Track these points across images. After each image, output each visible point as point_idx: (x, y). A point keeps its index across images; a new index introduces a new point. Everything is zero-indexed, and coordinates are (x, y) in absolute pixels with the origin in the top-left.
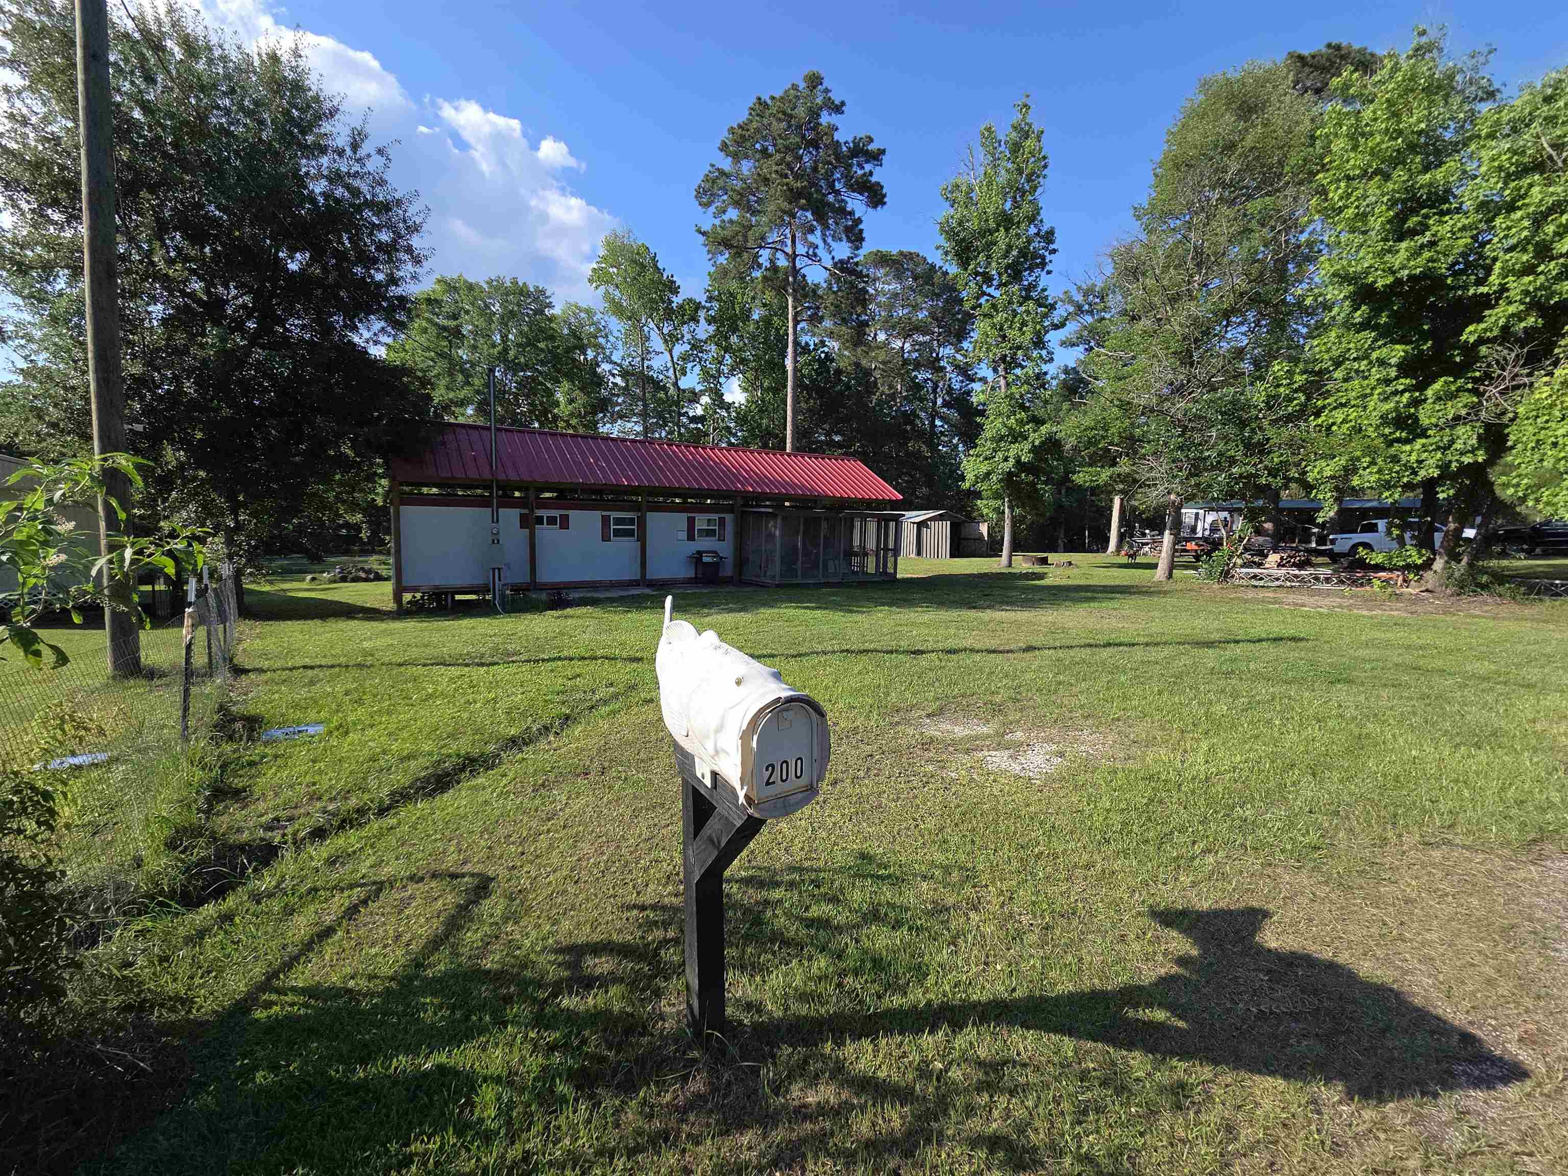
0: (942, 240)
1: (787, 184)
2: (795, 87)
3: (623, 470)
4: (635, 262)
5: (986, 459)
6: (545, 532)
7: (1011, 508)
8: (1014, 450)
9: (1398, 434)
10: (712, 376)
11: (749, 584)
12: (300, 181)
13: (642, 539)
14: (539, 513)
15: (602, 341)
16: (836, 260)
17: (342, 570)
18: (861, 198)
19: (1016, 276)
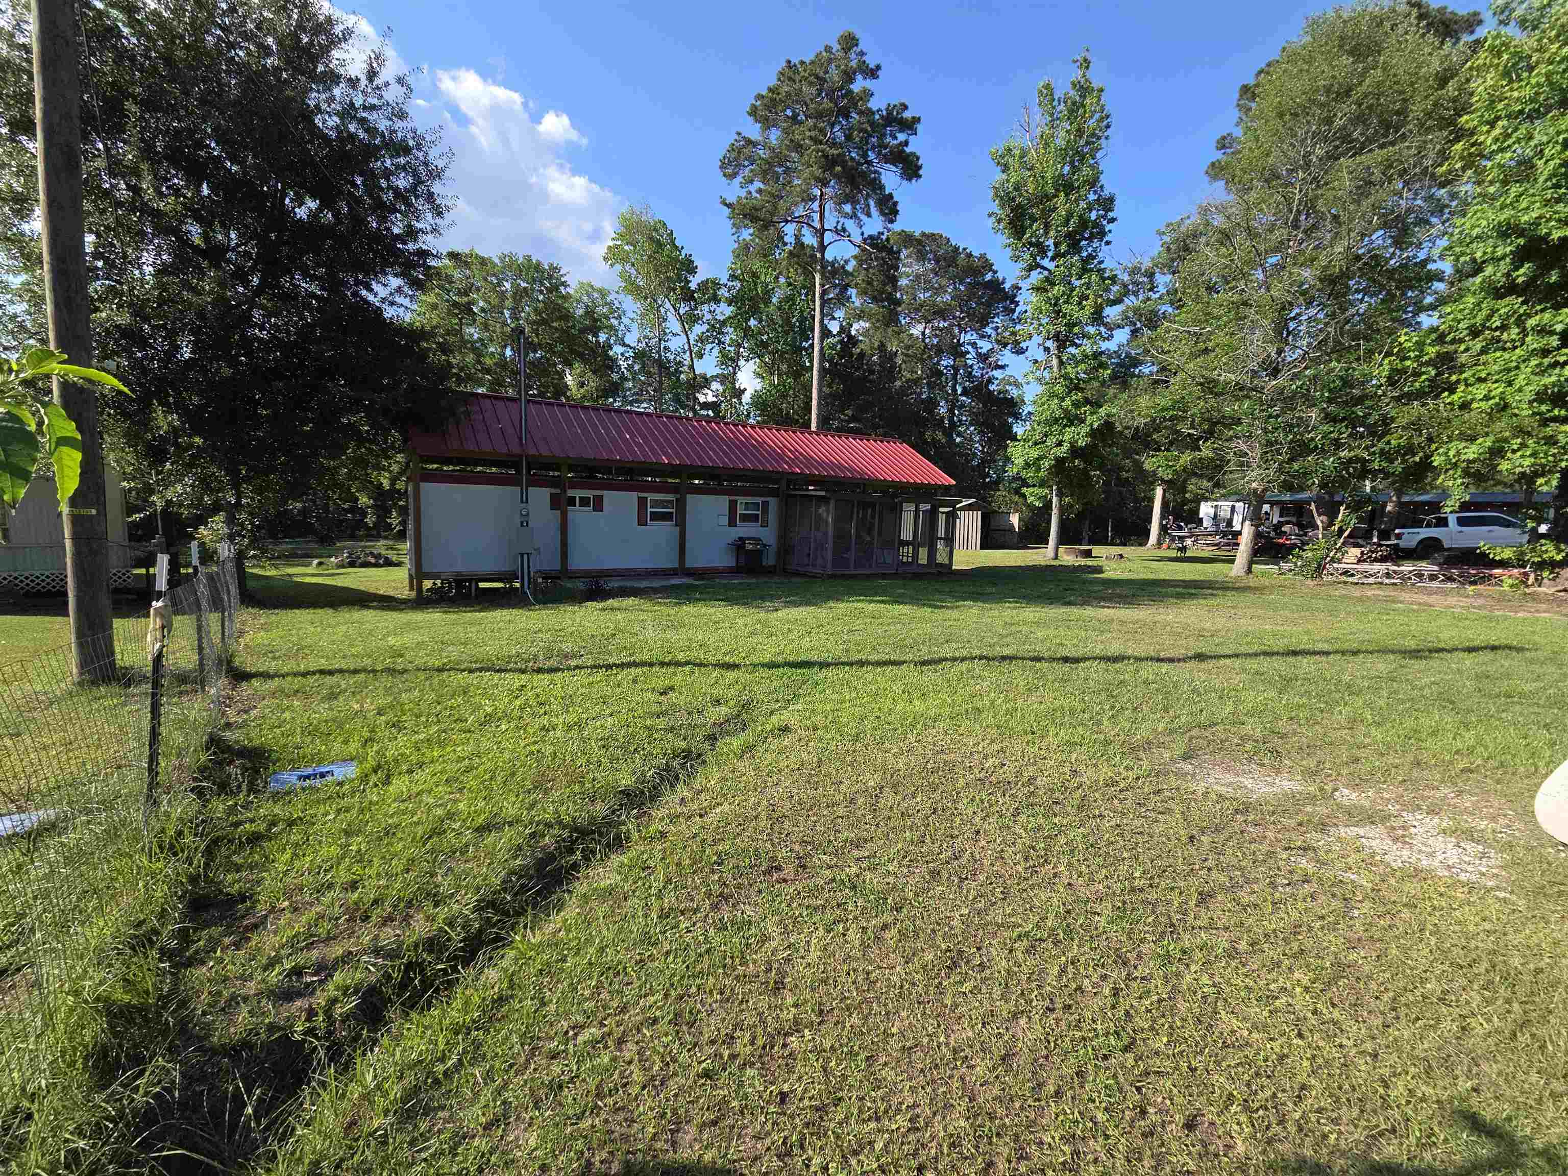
0: (995, 207)
1: (822, 151)
2: (828, 49)
3: (662, 448)
4: (651, 238)
5: (1036, 444)
6: (577, 514)
7: (1060, 495)
8: (1069, 433)
9: (1556, 412)
10: (732, 359)
11: (797, 574)
12: (307, 115)
13: (681, 524)
14: (571, 493)
15: (614, 322)
16: (866, 235)
17: (350, 554)
18: (894, 169)
19: (1075, 247)
